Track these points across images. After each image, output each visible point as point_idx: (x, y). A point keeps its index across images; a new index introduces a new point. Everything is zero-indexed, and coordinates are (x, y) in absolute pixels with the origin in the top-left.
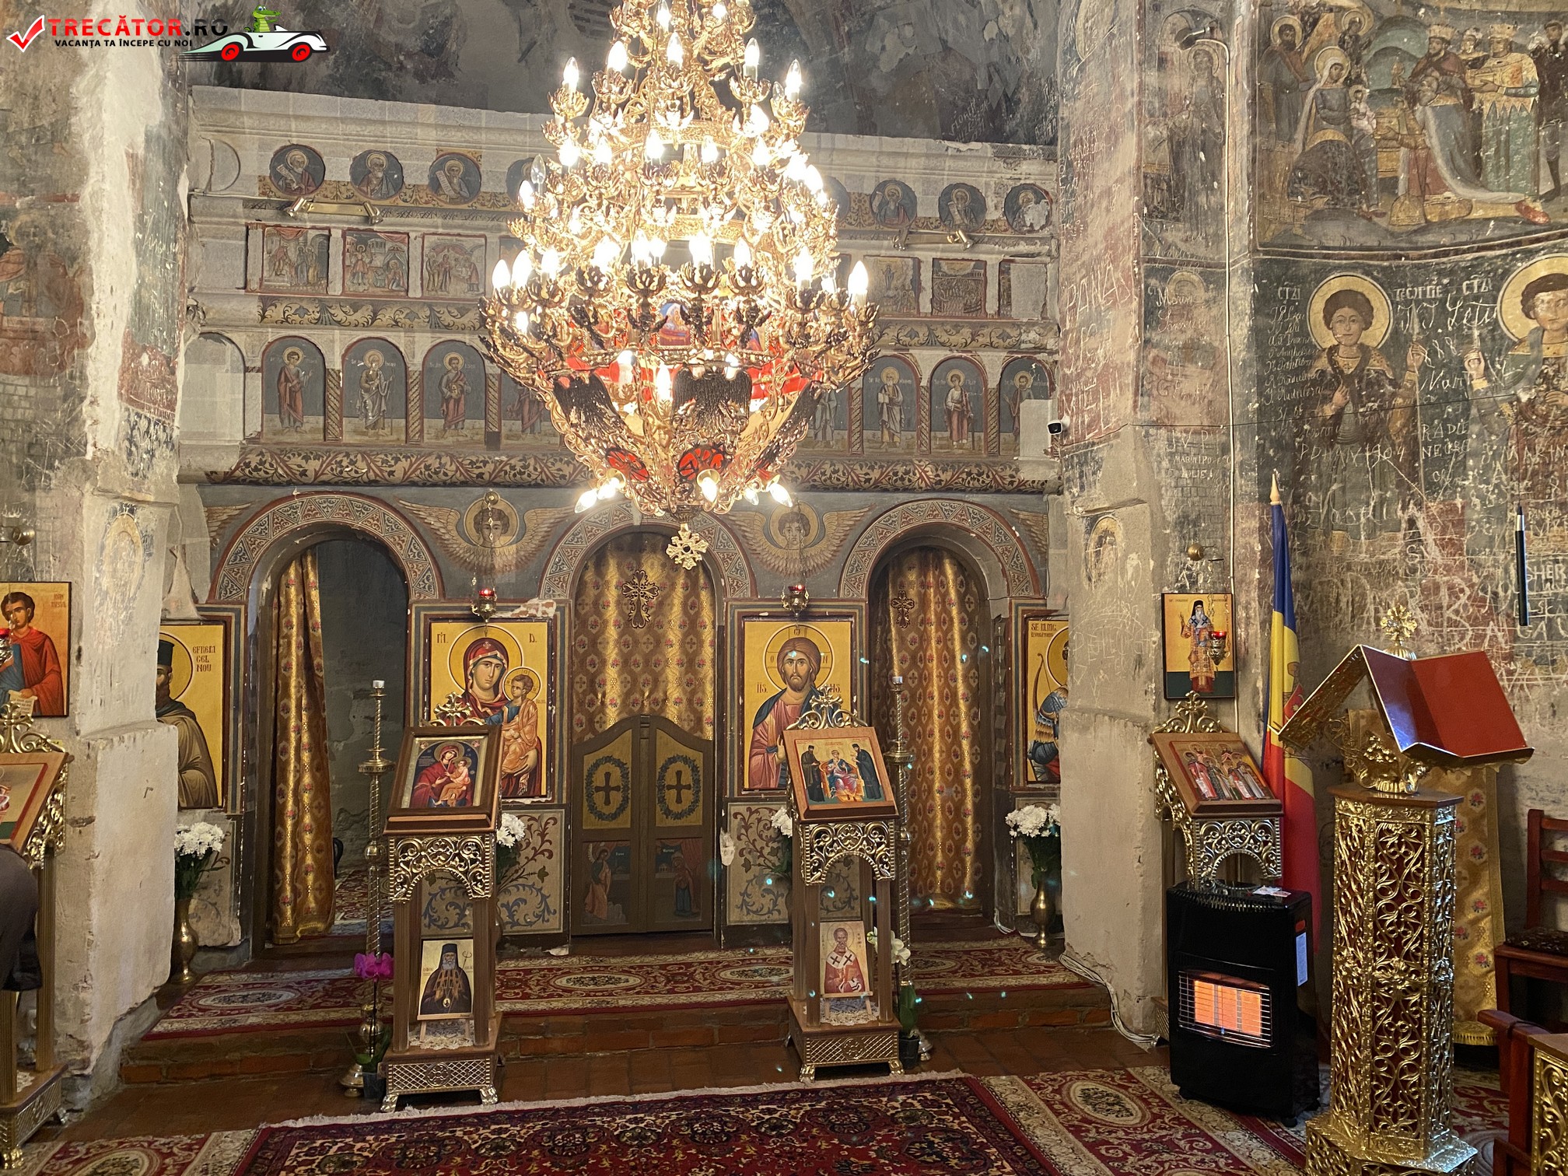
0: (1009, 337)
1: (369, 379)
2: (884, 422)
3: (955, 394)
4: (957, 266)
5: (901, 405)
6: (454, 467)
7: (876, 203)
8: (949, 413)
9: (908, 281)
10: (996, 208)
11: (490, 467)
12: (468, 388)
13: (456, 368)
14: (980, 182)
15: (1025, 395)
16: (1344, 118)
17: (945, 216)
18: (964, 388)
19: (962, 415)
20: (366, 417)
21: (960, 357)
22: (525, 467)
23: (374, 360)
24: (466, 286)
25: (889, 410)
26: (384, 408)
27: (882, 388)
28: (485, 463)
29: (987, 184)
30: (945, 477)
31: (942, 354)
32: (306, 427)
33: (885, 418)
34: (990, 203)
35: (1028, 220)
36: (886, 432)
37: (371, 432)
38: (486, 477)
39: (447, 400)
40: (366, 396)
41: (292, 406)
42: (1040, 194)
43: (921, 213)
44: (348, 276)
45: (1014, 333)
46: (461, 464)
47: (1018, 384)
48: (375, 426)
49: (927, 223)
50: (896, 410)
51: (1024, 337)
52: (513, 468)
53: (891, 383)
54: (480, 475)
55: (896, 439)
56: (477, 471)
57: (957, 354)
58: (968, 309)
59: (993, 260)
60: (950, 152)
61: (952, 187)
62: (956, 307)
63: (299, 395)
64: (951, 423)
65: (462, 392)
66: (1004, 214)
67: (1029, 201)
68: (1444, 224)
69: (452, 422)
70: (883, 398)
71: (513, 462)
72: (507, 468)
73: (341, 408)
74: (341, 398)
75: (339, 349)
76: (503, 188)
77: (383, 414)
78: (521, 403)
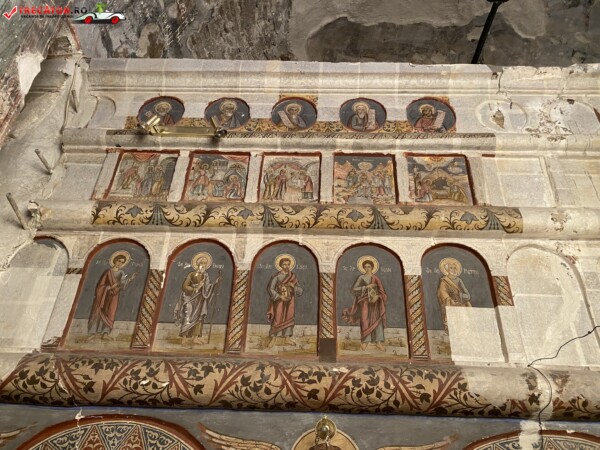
1: (194, 281)
6: (279, 382)
11: (326, 382)
12: (299, 289)
13: (286, 270)
20: (183, 322)
22: (374, 382)
23: (202, 262)
24: (300, 195)
26: (204, 311)
28: (320, 376)
32: (115, 334)
37: (185, 340)
38: (321, 395)
39: (274, 303)
40: (187, 299)
41: (105, 311)
44: (189, 188)
46: (289, 376)
48: (191, 332)
52: (356, 383)
54: (313, 394)
56: (309, 387)
63: (115, 298)
65: (292, 294)
69: (279, 329)
71: (356, 374)
72: (349, 383)
73: (157, 311)
74: (159, 301)
75: (166, 251)
76: (336, 118)
77: (202, 320)
78: (359, 306)
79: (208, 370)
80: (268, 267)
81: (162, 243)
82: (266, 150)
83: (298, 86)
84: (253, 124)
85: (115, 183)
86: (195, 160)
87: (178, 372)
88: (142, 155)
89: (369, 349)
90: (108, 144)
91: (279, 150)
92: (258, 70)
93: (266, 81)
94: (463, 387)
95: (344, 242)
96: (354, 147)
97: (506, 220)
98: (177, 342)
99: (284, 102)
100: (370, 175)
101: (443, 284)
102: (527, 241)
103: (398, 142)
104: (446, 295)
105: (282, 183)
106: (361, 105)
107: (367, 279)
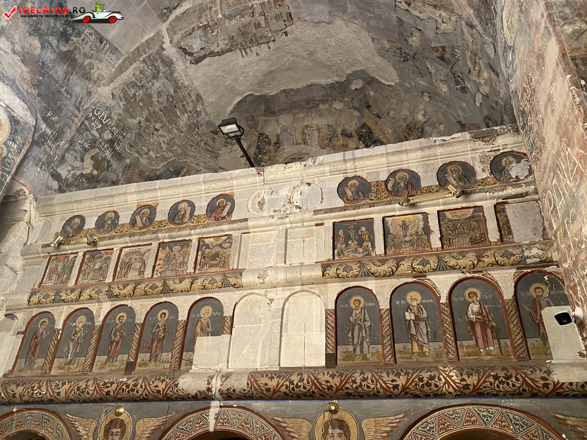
0: (512, 255)
1: (76, 333)
2: (412, 335)
3: (475, 307)
4: (459, 213)
5: (425, 320)
6: (93, 388)
7: (390, 185)
8: (472, 324)
9: (420, 230)
10: (483, 171)
11: (114, 386)
12: (125, 334)
13: (121, 322)
14: (467, 158)
15: (543, 303)
17: (443, 183)
18: (482, 303)
19: (484, 325)
20: (67, 357)
21: (473, 278)
22: (136, 385)
23: (81, 321)
24: (137, 273)
25: (416, 325)
26: (78, 351)
27: (408, 308)
28: (112, 383)
29: (473, 158)
30: (472, 380)
31: (456, 276)
32: (36, 366)
33: (413, 331)
34: (478, 168)
35: (513, 174)
36: (415, 344)
37: (67, 366)
38: (112, 394)
39: (112, 343)
40: (71, 344)
41: (33, 353)
42: (519, 157)
43: (424, 184)
44: (81, 276)
45: (517, 251)
46: (98, 385)
47: (534, 295)
48: (70, 363)
49: (429, 190)
50: (422, 325)
51: (526, 253)
52: (128, 386)
53: (415, 303)
54: (108, 393)
55: (425, 349)
56: (106, 390)
57: (469, 275)
58: (474, 241)
59: (488, 205)
60: (437, 143)
61: (445, 165)
62: (464, 242)
63: (39, 346)
64: (475, 333)
65: (121, 337)
66: (491, 173)
67: (511, 162)
69: (111, 358)
70: (409, 316)
71: (128, 382)
72: (124, 387)
73: (56, 352)
74: (57, 347)
75: (63, 317)
76: (166, 218)
77: (76, 355)
78: (153, 341)
79: (64, 384)
80: (113, 321)
81: (62, 312)
82: (122, 246)
83: (147, 198)
84: (119, 228)
85: (46, 277)
86: (87, 256)
87: (51, 386)
88: (61, 257)
89: (152, 366)
90: (43, 253)
91: (130, 245)
92: (123, 192)
93: (130, 198)
94: (176, 386)
95: (150, 302)
96: (170, 237)
97: (232, 281)
98: (62, 368)
99: (140, 208)
100: (178, 255)
101: (199, 323)
102: (250, 291)
103: (193, 232)
104: (199, 330)
105: (129, 266)
106: (184, 205)
107: (160, 324)
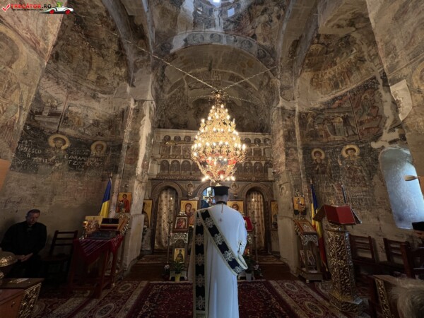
0: (265, 159)
1: (175, 166)
4: (257, 149)
5: (250, 169)
6: (185, 178)
7: (245, 141)
8: (257, 170)
9: (250, 151)
12: (188, 167)
13: (186, 164)
16: (314, 127)
18: (259, 167)
19: (259, 170)
20: (174, 171)
29: (261, 138)
30: (257, 179)
31: (256, 162)
32: (166, 172)
33: (247, 171)
34: (261, 141)
35: (267, 143)
36: (248, 173)
39: (185, 168)
40: (174, 168)
41: (164, 169)
44: (173, 152)
47: (267, 166)
49: (252, 143)
51: (268, 159)
56: (188, 178)
58: (259, 155)
59: (262, 148)
60: (255, 134)
61: (256, 139)
66: (264, 142)
67: (267, 140)
68: (331, 141)
70: (247, 168)
74: (171, 168)
75: (171, 162)
77: (176, 170)
80: (184, 164)
84: (181, 141)
86: (173, 147)
90: (160, 145)
92: (182, 131)
98: (174, 173)
105: (185, 151)
